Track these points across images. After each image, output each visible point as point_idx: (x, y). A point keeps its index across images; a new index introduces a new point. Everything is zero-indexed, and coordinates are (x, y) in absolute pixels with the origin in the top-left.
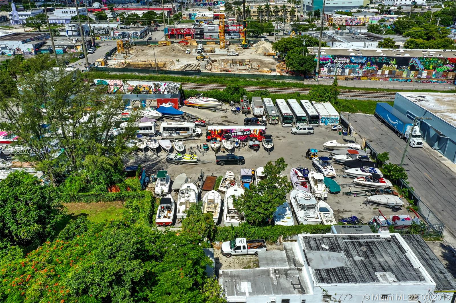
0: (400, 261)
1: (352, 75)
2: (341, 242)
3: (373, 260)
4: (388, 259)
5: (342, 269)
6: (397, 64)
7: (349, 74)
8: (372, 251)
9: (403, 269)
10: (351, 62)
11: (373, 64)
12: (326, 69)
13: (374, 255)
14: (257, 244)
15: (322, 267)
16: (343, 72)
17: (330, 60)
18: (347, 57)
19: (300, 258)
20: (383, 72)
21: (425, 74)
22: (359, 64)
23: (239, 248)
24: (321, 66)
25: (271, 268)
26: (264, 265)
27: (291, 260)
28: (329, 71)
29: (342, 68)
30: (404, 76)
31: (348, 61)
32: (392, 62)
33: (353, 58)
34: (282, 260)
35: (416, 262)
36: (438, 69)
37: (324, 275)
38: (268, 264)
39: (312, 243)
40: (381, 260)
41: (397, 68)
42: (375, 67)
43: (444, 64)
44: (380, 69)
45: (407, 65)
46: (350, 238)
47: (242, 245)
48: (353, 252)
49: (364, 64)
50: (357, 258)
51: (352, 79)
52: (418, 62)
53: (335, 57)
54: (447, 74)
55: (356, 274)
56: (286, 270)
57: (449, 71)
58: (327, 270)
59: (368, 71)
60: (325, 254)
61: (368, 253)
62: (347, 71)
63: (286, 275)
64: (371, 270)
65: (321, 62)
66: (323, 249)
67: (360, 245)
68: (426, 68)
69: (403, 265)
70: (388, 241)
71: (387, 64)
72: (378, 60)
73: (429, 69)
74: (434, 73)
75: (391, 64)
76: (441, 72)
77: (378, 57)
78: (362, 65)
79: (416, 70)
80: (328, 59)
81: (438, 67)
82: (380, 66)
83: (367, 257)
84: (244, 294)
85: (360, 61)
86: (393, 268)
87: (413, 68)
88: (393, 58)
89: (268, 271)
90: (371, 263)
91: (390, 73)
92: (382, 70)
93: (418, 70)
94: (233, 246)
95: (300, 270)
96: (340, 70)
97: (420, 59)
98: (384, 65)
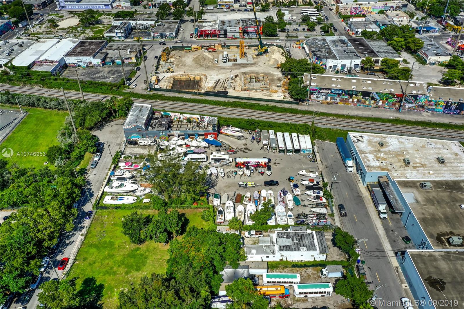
0: (311, 243)
1: (333, 100)
2: (291, 234)
3: (301, 242)
4: (307, 242)
5: (289, 246)
6: (362, 95)
7: (330, 100)
8: (302, 239)
9: (311, 246)
10: (331, 93)
11: (346, 94)
12: (315, 96)
13: (302, 240)
14: (260, 233)
15: (282, 245)
16: (326, 98)
17: (317, 91)
18: (329, 89)
19: (275, 241)
20: (353, 100)
21: (380, 103)
22: (337, 94)
23: (252, 235)
24: (312, 94)
25: (264, 245)
26: (261, 243)
27: (272, 242)
28: (317, 97)
29: (326, 96)
30: (367, 103)
31: (330, 92)
32: (359, 94)
33: (333, 90)
34: (268, 241)
35: (316, 243)
36: (389, 101)
37: (282, 248)
38: (262, 243)
39: (280, 235)
40: (304, 242)
41: (362, 98)
42: (348, 96)
43: (393, 98)
44: (351, 98)
45: (369, 96)
46: (295, 233)
47: (253, 234)
48: (295, 239)
49: (341, 94)
50: (295, 241)
51: (332, 104)
52: (377, 95)
53: (321, 89)
54: (395, 104)
55: (293, 248)
56: (269, 245)
57: (396, 102)
58: (283, 246)
59: (343, 99)
60: (284, 240)
61: (300, 240)
62: (329, 98)
63: (269, 247)
64: (299, 246)
65: (312, 91)
66: (284, 238)
67: (298, 236)
68: (381, 99)
69: (312, 244)
70: (309, 234)
71: (356, 95)
72: (350, 92)
73: (383, 100)
74: (387, 102)
75: (358, 95)
76: (391, 102)
77: (350, 91)
78: (339, 95)
79: (375, 100)
80: (316, 90)
81: (389, 99)
82: (351, 96)
83: (299, 241)
84: (253, 254)
85: (338, 92)
86: (307, 245)
87: (373, 98)
88: (360, 92)
89: (262, 246)
90: (300, 244)
91: (358, 101)
92: (353, 99)
93: (376, 100)
94: (249, 233)
95: (274, 245)
96: (324, 97)
97: (377, 93)
98: (354, 96)
